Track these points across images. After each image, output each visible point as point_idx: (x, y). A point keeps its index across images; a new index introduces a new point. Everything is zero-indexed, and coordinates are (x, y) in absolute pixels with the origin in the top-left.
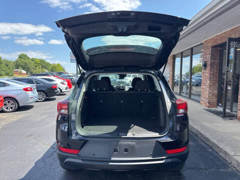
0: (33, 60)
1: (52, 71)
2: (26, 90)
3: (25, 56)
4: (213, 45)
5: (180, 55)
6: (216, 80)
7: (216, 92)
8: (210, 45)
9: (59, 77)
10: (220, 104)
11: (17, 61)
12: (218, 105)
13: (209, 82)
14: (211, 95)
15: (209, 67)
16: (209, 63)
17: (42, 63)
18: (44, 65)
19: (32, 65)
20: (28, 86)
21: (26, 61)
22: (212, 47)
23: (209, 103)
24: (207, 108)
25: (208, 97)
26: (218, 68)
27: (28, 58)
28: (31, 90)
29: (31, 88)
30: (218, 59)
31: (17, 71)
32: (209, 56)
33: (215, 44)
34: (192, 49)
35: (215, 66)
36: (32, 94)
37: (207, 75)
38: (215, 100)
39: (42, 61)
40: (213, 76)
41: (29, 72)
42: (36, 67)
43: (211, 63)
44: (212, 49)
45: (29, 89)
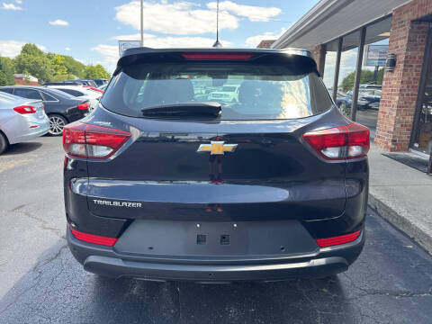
0: (49, 57)
1: (87, 77)
2: (21, 110)
3: (35, 48)
4: (415, 18)
5: (336, 46)
6: (412, 95)
7: (410, 119)
8: (408, 17)
9: (99, 88)
10: (416, 145)
11: (19, 59)
12: (411, 146)
13: (397, 98)
14: (398, 126)
15: (400, 66)
16: (401, 58)
17: (68, 63)
18: (71, 67)
19: (49, 67)
20: (26, 102)
21: (37, 58)
22: (413, 21)
23: (394, 141)
24: (388, 152)
25: (392, 130)
26: (420, 69)
27: (41, 53)
28: (32, 112)
29: (31, 108)
30: (421, 49)
31: (21, 78)
32: (403, 43)
33: (421, 14)
34: (364, 29)
35: (414, 65)
36: (36, 121)
37: (394, 83)
38: (406, 137)
39: (67, 59)
40: (408, 87)
41: (44, 79)
42: (56, 69)
43: (406, 57)
44: (412, 27)
45: (27, 109)
